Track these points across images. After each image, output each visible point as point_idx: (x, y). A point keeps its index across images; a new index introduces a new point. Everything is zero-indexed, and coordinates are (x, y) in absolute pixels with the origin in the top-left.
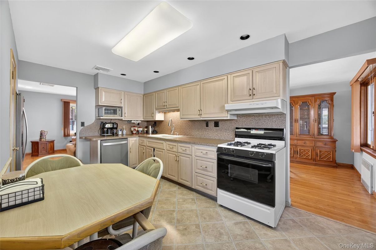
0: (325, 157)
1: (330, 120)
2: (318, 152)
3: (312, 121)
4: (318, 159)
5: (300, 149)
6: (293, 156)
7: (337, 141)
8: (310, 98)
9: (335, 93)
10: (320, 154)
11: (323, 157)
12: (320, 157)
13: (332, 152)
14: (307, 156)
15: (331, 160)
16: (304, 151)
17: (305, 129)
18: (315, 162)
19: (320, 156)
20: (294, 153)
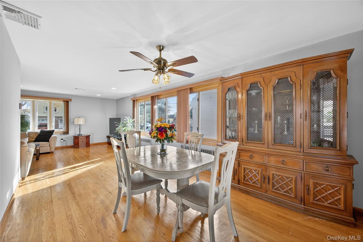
0: (326, 198)
1: (338, 114)
2: (311, 187)
3: (298, 116)
4: (311, 201)
5: (273, 175)
6: (261, 185)
7: (357, 163)
8: (294, 69)
9: (350, 52)
10: (314, 189)
11: (323, 197)
12: (315, 196)
13: (342, 188)
14: (287, 191)
15: (342, 207)
16: (282, 179)
17: (286, 133)
18: (304, 205)
19: (314, 193)
20: (263, 181)
